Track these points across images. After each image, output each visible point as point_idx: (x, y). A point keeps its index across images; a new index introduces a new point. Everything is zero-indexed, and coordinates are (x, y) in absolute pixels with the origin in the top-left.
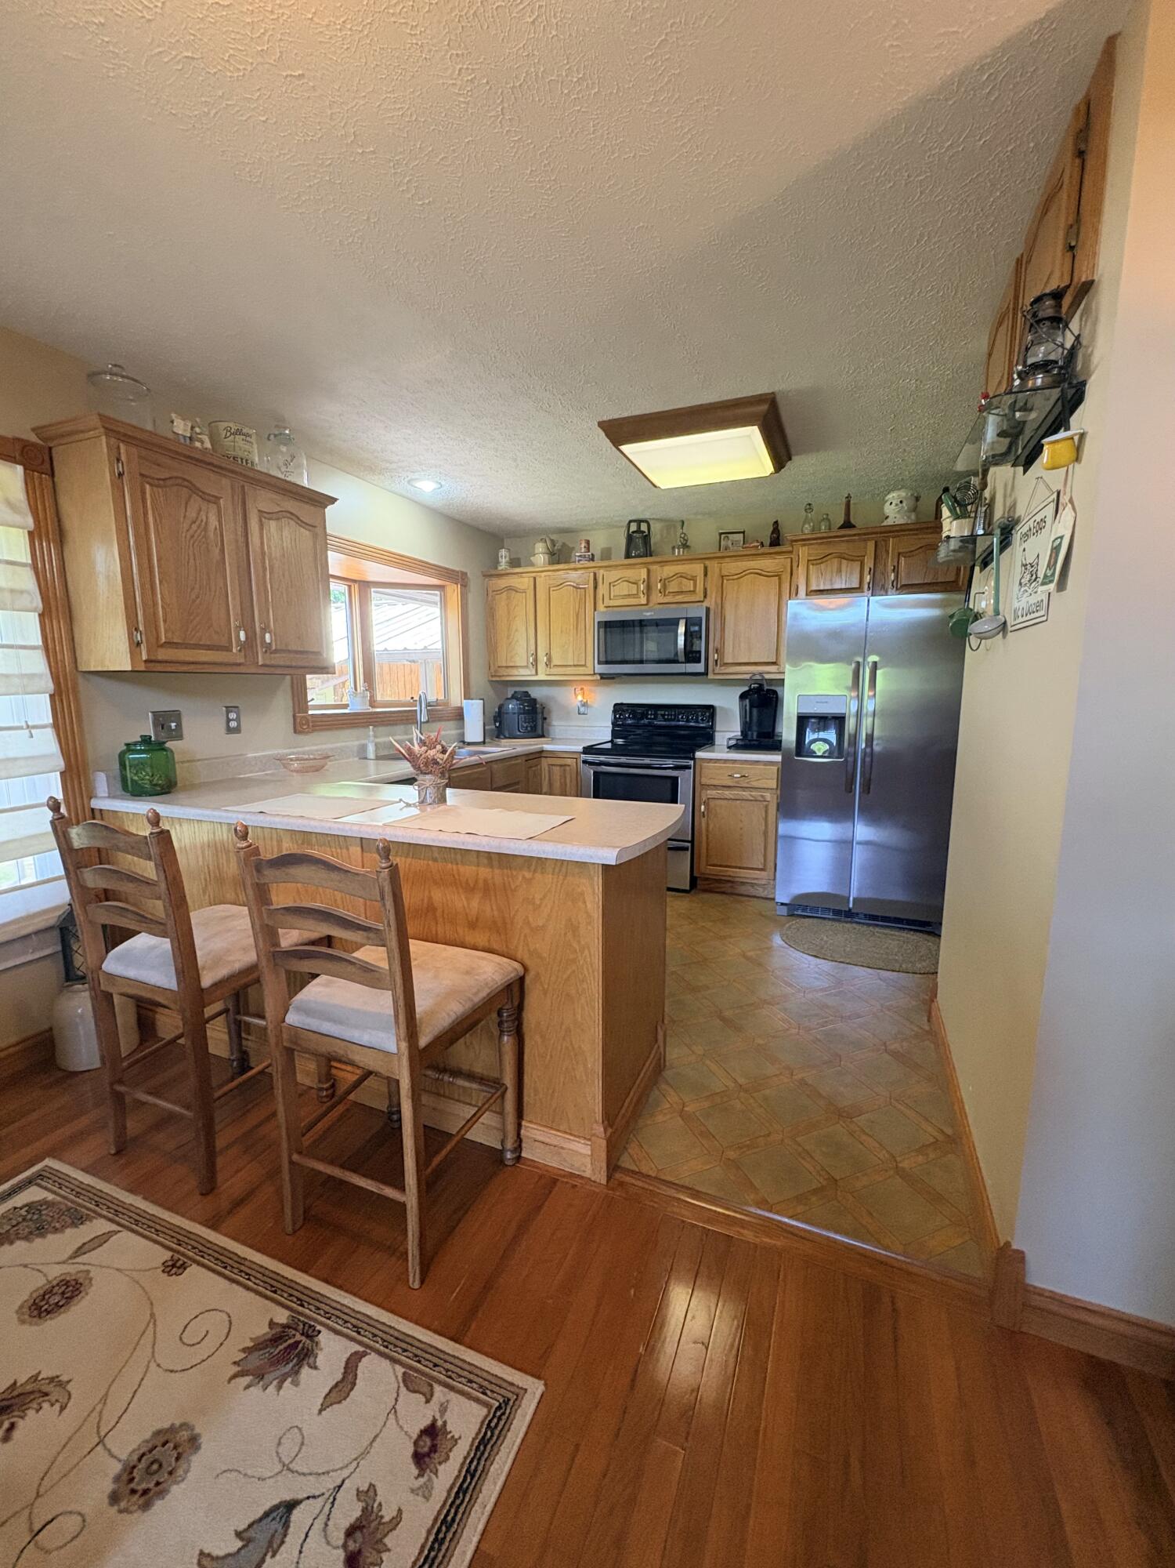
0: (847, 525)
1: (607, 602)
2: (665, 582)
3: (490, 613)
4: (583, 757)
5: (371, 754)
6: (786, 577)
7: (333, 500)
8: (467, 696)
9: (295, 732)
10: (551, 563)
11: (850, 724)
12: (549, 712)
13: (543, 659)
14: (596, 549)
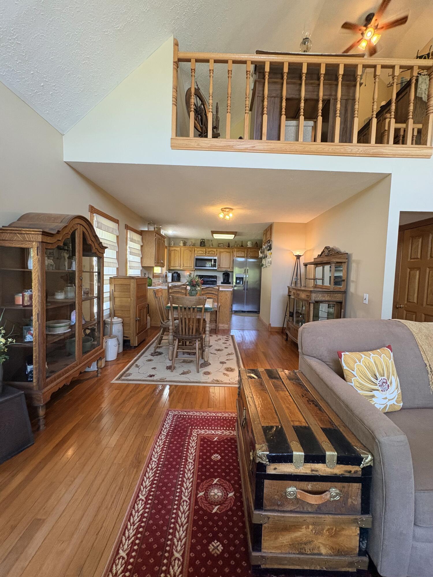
0: (242, 246)
1: (197, 255)
3: (169, 255)
6: (231, 253)
9: (153, 278)
11: (244, 279)
12: (181, 276)
13: (182, 265)
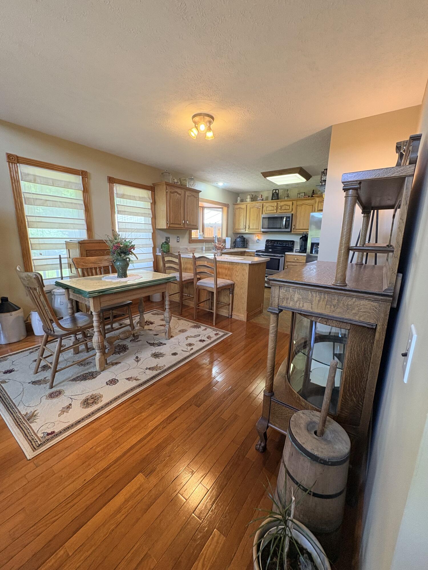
1: (265, 212)
2: (281, 207)
3: (234, 215)
4: (256, 253)
5: (204, 249)
6: (314, 206)
7: (201, 191)
8: (227, 236)
9: (189, 243)
10: (252, 201)
12: (249, 241)
13: (247, 227)
14: (264, 197)
